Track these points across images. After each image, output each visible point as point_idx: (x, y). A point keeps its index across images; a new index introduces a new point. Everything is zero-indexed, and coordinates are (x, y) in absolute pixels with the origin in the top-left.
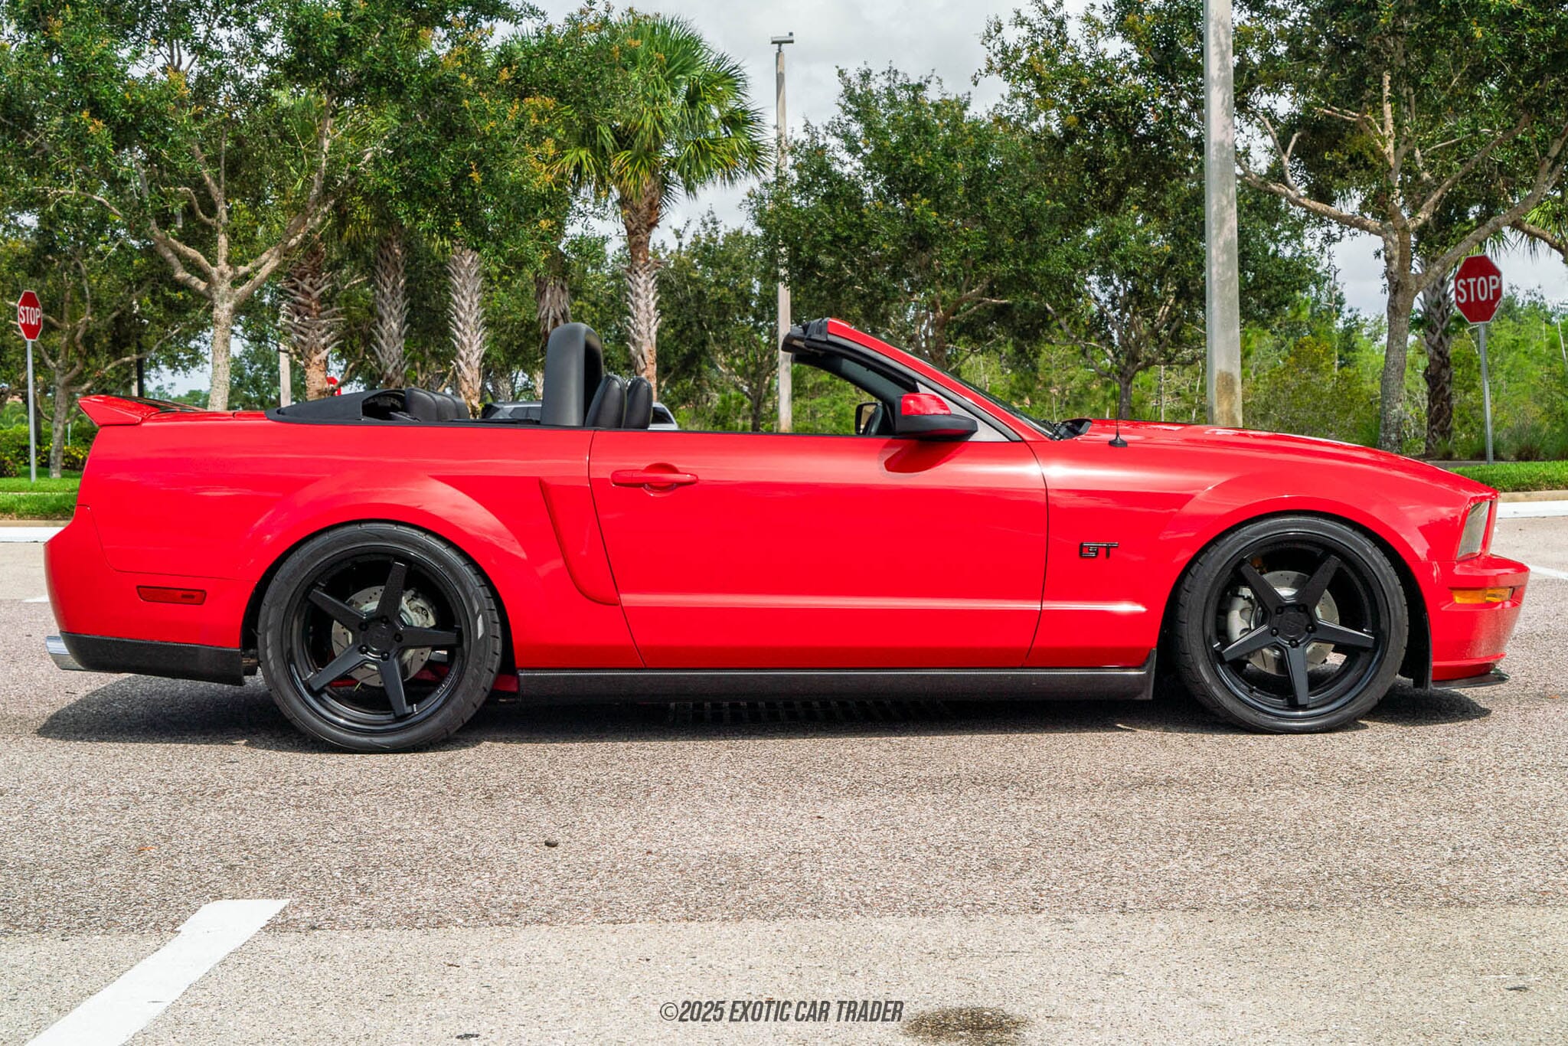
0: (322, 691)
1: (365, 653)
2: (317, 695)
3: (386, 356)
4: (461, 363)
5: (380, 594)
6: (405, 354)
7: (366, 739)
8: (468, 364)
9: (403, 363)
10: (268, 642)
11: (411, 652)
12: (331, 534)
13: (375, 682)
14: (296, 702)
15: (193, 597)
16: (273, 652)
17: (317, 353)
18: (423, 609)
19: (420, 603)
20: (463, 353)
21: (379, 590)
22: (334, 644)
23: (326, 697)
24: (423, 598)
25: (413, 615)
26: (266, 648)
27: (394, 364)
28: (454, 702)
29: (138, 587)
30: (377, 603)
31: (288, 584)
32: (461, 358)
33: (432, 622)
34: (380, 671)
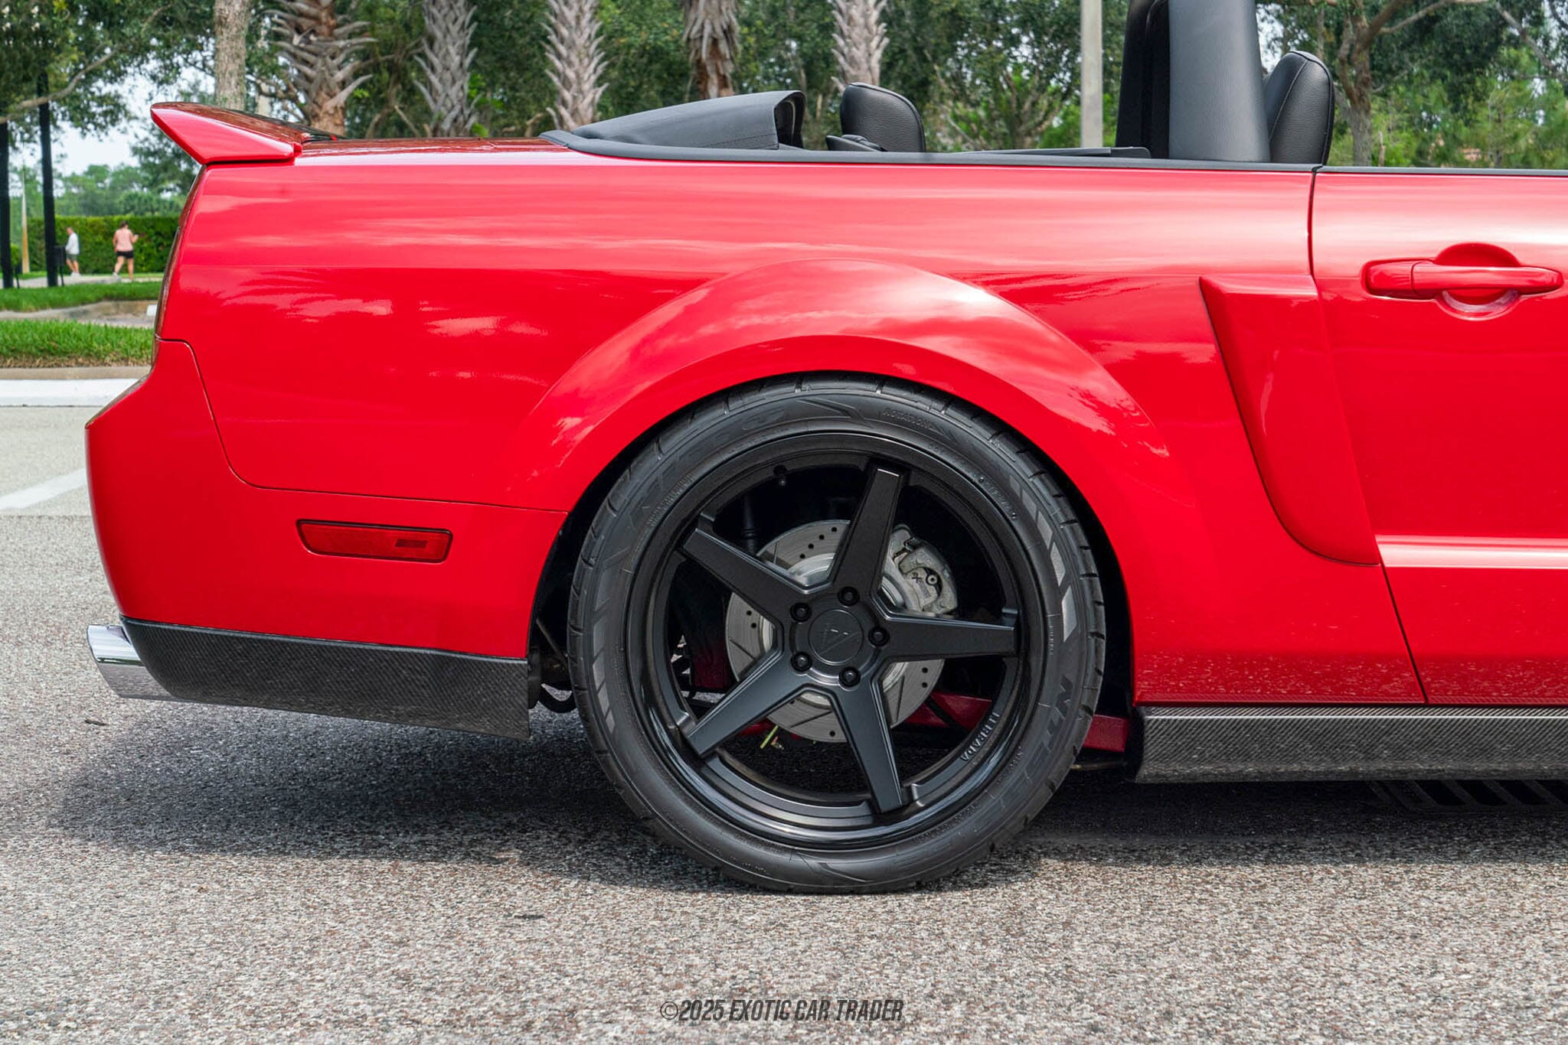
0: (711, 754)
1: (804, 669)
2: (698, 762)
3: (441, 100)
4: (563, 111)
5: (835, 540)
6: (470, 98)
7: (813, 862)
8: (574, 113)
9: (467, 112)
10: (596, 648)
11: (900, 668)
12: (736, 405)
13: (824, 731)
14: (656, 779)
15: (423, 544)
16: (608, 670)
17: (331, 95)
18: (930, 571)
19: (925, 558)
20: (567, 95)
21: (833, 530)
22: (731, 649)
23: (715, 764)
24: (930, 550)
25: (908, 584)
26: (591, 660)
27: (453, 114)
28: (1010, 781)
29: (299, 523)
30: (830, 556)
31: (638, 515)
32: (564, 103)
33: (950, 600)
34: (836, 708)
